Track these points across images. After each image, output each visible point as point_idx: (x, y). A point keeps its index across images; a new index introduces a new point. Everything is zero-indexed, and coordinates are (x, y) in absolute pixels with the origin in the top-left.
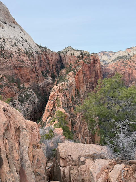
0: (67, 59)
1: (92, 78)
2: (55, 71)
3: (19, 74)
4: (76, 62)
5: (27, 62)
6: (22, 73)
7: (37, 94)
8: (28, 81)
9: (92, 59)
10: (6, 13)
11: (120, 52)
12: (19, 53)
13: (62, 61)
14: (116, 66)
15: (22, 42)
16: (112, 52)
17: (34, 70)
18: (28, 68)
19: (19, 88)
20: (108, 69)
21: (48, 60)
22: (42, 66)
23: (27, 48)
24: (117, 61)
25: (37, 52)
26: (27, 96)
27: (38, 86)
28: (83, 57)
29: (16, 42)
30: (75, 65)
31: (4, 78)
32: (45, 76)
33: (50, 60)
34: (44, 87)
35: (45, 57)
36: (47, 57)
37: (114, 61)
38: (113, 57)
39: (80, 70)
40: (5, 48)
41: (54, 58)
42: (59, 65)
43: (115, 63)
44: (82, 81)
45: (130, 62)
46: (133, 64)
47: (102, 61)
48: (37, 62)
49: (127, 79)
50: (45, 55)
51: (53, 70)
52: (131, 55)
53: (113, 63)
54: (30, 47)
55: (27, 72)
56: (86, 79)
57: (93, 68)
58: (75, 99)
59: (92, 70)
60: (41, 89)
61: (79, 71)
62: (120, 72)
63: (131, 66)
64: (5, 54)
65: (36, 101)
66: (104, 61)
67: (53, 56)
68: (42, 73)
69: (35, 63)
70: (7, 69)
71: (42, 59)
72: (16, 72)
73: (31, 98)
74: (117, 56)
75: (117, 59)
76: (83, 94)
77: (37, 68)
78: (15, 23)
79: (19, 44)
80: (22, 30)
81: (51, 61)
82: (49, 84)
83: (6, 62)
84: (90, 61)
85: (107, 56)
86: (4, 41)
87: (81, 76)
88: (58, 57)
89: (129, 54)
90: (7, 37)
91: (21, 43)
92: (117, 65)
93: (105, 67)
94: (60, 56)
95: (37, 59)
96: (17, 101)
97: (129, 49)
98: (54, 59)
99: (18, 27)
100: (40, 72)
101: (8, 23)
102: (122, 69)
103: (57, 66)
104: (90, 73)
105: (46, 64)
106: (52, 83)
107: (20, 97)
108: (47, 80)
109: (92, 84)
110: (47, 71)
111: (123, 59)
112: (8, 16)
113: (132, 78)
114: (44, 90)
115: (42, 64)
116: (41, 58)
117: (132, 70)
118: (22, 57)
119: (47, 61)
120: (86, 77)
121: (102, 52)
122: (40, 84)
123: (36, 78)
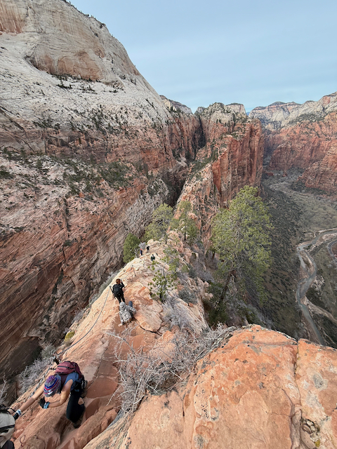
0: (211, 128)
1: (244, 159)
2: (191, 148)
3: (146, 158)
4: (222, 138)
5: (156, 140)
6: (150, 157)
7: (167, 184)
8: (156, 166)
9: (247, 128)
10: (124, 58)
11: (310, 104)
12: (145, 128)
13: (202, 129)
14: (292, 134)
15: (147, 108)
16: (294, 104)
17: (164, 151)
18: (156, 149)
19: (147, 177)
20: (280, 138)
21: (182, 131)
22: (174, 141)
23: (155, 117)
24: (298, 123)
25: (167, 122)
26: (157, 187)
27: (168, 173)
28: (235, 125)
29: (141, 110)
30: (220, 142)
31: (133, 167)
32: (177, 157)
33: (185, 130)
34: (175, 173)
35: (178, 127)
36: (181, 127)
37: (291, 123)
38: (293, 116)
39: (225, 153)
40: (129, 123)
41: (191, 126)
42: (198, 136)
43: (293, 127)
44: (225, 168)
45: (321, 126)
46: (325, 129)
47: (272, 123)
48: (167, 138)
49: (306, 156)
50: (179, 123)
51: (188, 146)
52: (327, 111)
53: (290, 127)
54: (158, 116)
55: (155, 154)
56: (234, 163)
57: (248, 144)
58: (208, 198)
59: (246, 147)
60: (172, 176)
61: (223, 154)
62: (297, 145)
63: (320, 133)
64: (130, 132)
65: (167, 193)
66: (274, 123)
67: (190, 123)
68: (174, 152)
69: (165, 140)
70: (133, 153)
71: (174, 131)
72: (142, 155)
73: (161, 190)
74: (301, 111)
75: (298, 119)
76: (225, 186)
77: (167, 147)
78: (136, 73)
79: (144, 112)
80: (146, 84)
81: (185, 133)
82: (182, 168)
83: (131, 144)
84: (244, 133)
85: (282, 112)
86: (126, 113)
87: (226, 161)
88: (196, 124)
89: (324, 109)
90: (130, 105)
91: (147, 110)
92: (295, 133)
93: (275, 133)
94: (200, 121)
95: (167, 133)
96: (148, 194)
97: (328, 98)
98: (190, 129)
99: (141, 79)
100: (171, 153)
101: (127, 75)
102: (303, 140)
103: (194, 139)
104: (243, 152)
105: (178, 138)
106: (186, 167)
107: (149, 188)
108: (180, 163)
109: (243, 168)
110: (180, 148)
111: (308, 121)
112: (127, 62)
113: (315, 156)
114: (175, 178)
115: (174, 138)
116: (172, 129)
117: (320, 141)
118: (149, 133)
119: (180, 134)
120: (234, 160)
121: (276, 103)
122: (171, 170)
123: (166, 161)
